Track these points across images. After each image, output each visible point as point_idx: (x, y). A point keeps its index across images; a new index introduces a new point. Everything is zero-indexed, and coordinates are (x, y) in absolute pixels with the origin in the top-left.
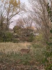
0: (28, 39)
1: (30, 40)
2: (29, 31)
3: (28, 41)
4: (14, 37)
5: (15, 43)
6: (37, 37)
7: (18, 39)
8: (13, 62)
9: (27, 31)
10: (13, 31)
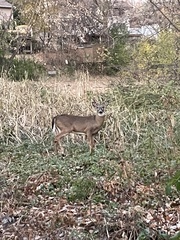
0: (96, 56)
1: (105, 63)
2: (98, 11)
3: (94, 70)
4: (14, 44)
5: (17, 79)
6: (148, 48)
7: (38, 58)
8: (9, 187)
9: (88, 13)
10: (8, 13)
